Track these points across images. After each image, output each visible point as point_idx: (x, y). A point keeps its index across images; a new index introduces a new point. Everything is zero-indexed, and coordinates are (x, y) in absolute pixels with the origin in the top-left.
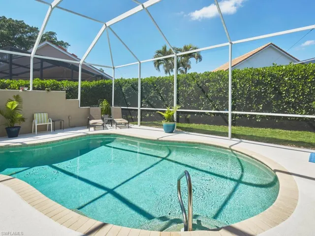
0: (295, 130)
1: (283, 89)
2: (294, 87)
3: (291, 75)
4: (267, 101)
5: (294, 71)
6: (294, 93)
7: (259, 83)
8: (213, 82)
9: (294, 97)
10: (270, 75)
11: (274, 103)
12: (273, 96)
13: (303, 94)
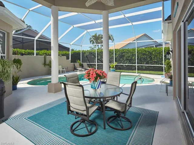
0: (157, 71)
1: (153, 57)
2: (156, 56)
3: (155, 52)
4: (147, 61)
5: (156, 50)
6: (156, 58)
7: (144, 54)
8: (126, 53)
9: (156, 59)
10: (148, 52)
11: (150, 62)
12: (149, 59)
13: (159, 59)
